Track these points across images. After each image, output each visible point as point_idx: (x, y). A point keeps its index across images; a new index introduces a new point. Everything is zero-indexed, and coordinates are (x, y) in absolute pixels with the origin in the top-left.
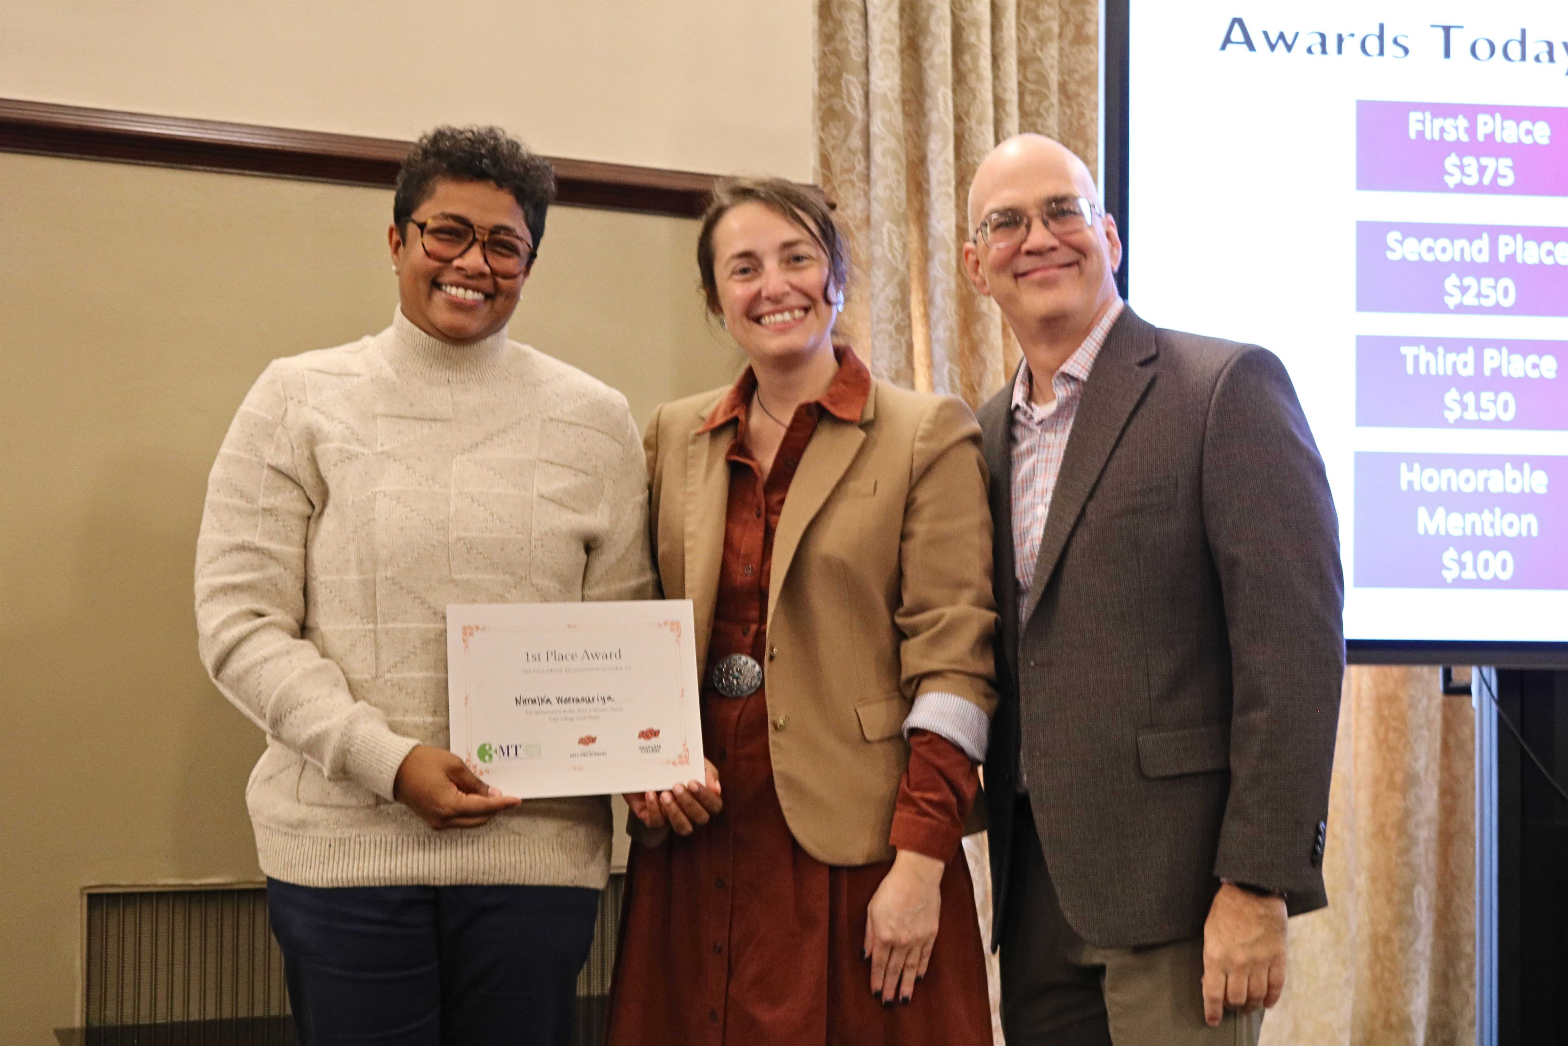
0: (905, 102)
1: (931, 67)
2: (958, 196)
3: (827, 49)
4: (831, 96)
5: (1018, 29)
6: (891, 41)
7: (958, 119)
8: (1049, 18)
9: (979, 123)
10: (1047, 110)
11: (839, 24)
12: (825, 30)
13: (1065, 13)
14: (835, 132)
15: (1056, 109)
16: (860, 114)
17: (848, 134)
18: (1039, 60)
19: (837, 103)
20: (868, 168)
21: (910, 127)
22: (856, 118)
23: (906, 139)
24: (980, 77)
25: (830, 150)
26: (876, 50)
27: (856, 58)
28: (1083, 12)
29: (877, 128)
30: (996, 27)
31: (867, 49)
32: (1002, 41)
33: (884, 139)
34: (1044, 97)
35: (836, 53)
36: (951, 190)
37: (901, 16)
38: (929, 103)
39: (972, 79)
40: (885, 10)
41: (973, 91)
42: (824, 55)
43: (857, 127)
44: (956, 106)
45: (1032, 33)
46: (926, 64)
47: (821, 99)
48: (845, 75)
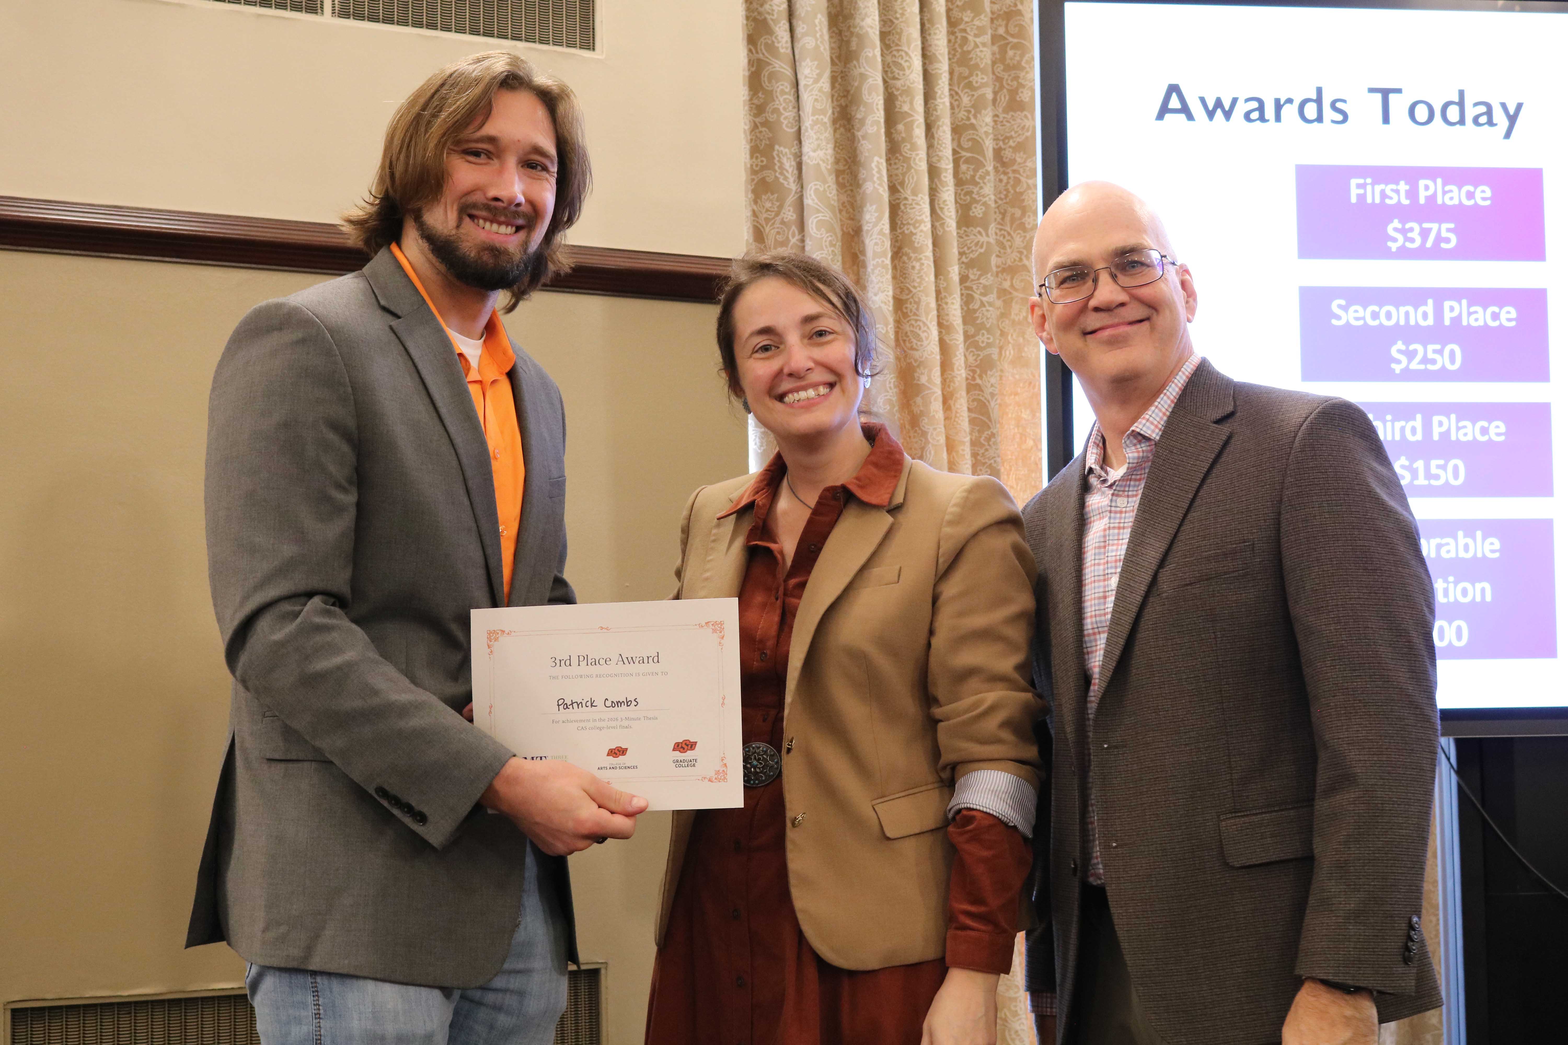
0: (838, 173)
1: (864, 137)
2: (894, 268)
3: (757, 120)
4: (763, 168)
5: (951, 96)
6: (823, 112)
7: (893, 189)
8: (983, 85)
9: (915, 193)
10: (982, 178)
11: (770, 96)
12: (755, 101)
13: (999, 79)
14: (768, 205)
15: (992, 177)
16: (793, 187)
17: (781, 207)
18: (973, 127)
19: (769, 176)
20: (803, 241)
21: (844, 198)
22: (790, 190)
23: (840, 211)
24: (914, 147)
25: (764, 223)
26: (808, 122)
27: (788, 129)
28: (1016, 78)
29: (810, 200)
30: (929, 96)
31: (799, 119)
32: (936, 110)
33: (818, 211)
34: (979, 165)
35: (766, 124)
36: (888, 261)
37: (833, 87)
38: (863, 174)
39: (906, 148)
40: (816, 81)
41: (907, 160)
42: (755, 127)
43: (791, 199)
44: (890, 176)
45: (966, 100)
46: (859, 134)
47: (754, 172)
48: (777, 147)
